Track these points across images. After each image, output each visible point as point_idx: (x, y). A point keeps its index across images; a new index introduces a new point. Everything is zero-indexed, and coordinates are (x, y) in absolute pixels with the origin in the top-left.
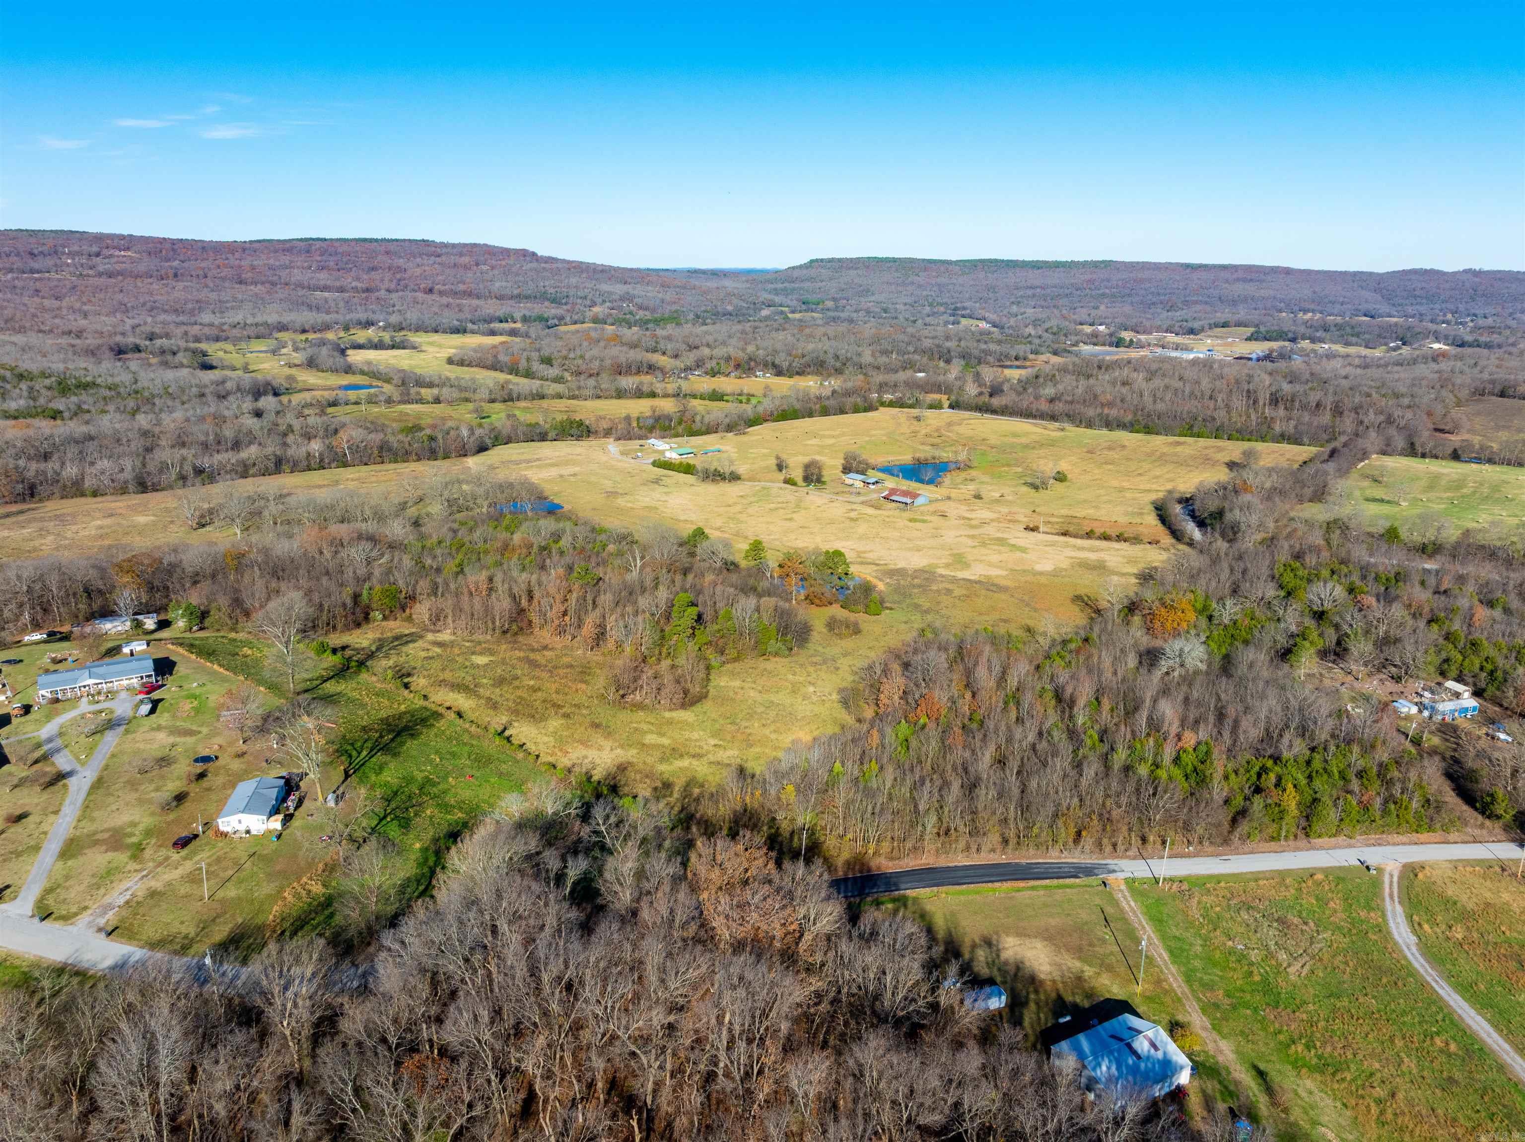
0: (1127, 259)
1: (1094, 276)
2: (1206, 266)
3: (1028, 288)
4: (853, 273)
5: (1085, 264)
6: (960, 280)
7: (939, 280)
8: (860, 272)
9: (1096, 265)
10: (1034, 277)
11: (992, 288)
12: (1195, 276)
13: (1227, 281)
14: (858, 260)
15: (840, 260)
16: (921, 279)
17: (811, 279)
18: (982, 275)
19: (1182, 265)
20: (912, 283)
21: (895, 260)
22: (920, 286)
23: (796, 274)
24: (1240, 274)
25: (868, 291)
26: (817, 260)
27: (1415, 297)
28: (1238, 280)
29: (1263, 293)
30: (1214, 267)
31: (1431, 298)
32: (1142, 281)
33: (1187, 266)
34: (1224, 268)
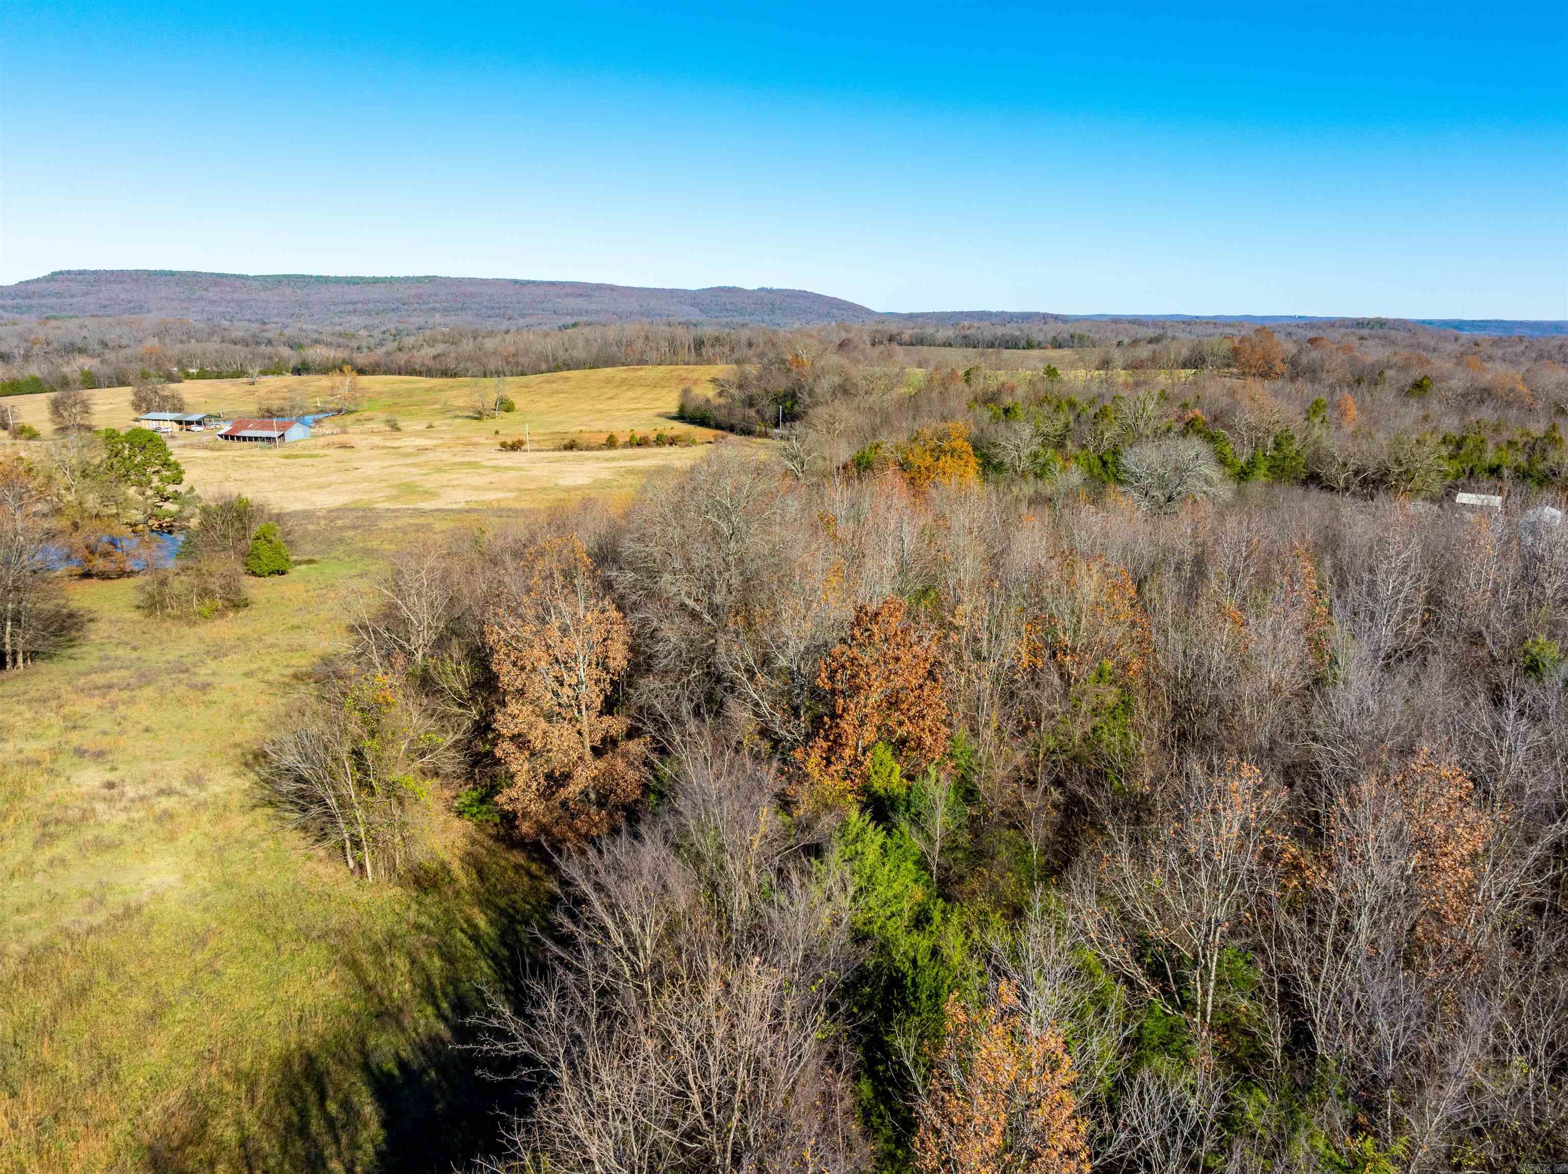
0: (453, 275)
1: (421, 291)
2: (534, 282)
3: (346, 303)
4: (117, 287)
5: (407, 279)
6: (263, 295)
7: (236, 296)
8: (127, 286)
9: (419, 280)
10: (352, 293)
11: (305, 304)
12: (526, 291)
13: (558, 296)
14: (122, 273)
15: (95, 273)
16: (212, 294)
17: (59, 295)
18: (289, 291)
19: (510, 280)
20: (200, 299)
21: (172, 274)
22: (212, 302)
23: (31, 288)
24: (569, 290)
25: (141, 308)
26: (61, 273)
27: (726, 310)
28: (568, 295)
29: (594, 307)
30: (542, 283)
31: (741, 311)
32: (472, 295)
33: (516, 282)
34: (552, 284)
